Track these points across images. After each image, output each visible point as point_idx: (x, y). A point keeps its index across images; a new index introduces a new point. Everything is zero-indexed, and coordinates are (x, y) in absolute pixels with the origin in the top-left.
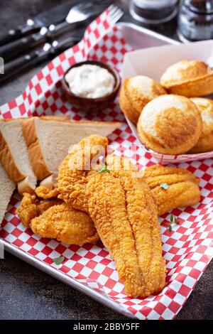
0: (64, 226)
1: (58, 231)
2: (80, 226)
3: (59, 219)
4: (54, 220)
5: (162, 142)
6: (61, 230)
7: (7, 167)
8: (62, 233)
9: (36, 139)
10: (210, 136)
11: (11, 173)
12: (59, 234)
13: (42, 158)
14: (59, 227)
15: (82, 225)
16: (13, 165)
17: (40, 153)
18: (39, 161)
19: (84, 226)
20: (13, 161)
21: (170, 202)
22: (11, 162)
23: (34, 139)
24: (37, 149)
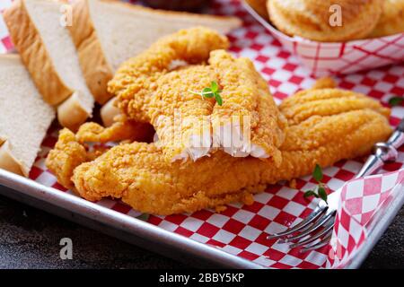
0: (136, 175)
1: (124, 185)
2: (168, 177)
3: (126, 165)
4: (117, 166)
5: (315, 19)
6: (130, 182)
7: (38, 76)
8: (132, 187)
9: (92, 30)
10: (398, 20)
11: (46, 86)
12: (127, 189)
13: (104, 63)
14: (125, 178)
15: (172, 177)
16: (51, 69)
17: (100, 54)
18: (99, 68)
19: (174, 179)
20: (51, 63)
21: (337, 142)
22: (47, 65)
23: (87, 31)
24: (94, 48)
